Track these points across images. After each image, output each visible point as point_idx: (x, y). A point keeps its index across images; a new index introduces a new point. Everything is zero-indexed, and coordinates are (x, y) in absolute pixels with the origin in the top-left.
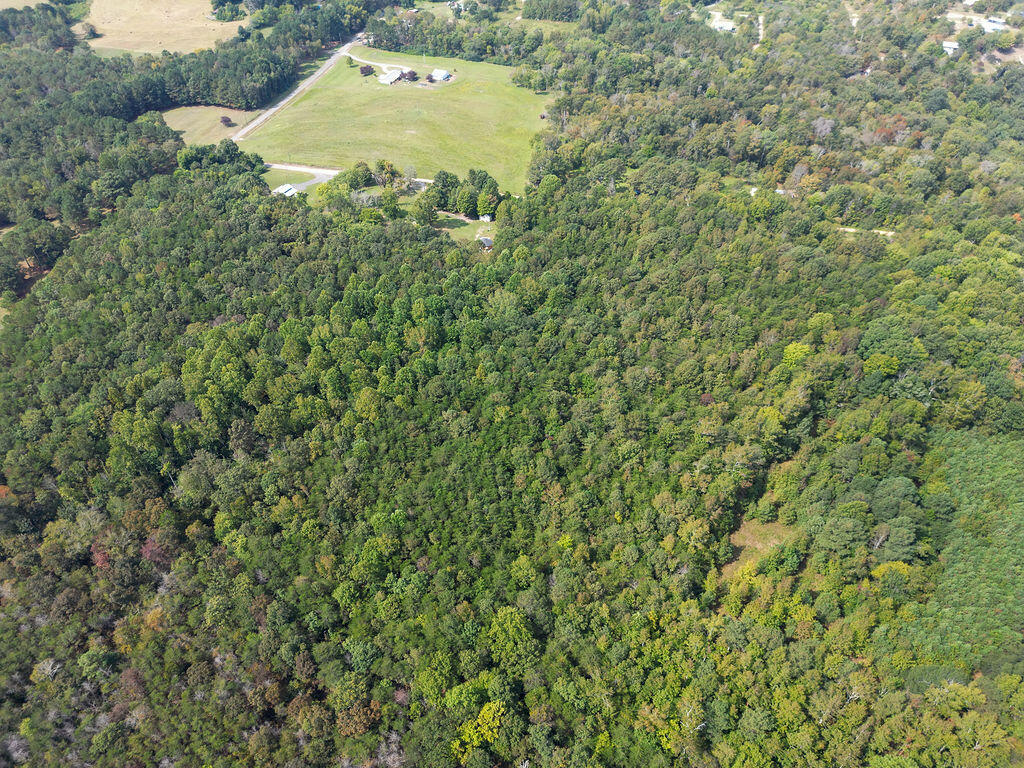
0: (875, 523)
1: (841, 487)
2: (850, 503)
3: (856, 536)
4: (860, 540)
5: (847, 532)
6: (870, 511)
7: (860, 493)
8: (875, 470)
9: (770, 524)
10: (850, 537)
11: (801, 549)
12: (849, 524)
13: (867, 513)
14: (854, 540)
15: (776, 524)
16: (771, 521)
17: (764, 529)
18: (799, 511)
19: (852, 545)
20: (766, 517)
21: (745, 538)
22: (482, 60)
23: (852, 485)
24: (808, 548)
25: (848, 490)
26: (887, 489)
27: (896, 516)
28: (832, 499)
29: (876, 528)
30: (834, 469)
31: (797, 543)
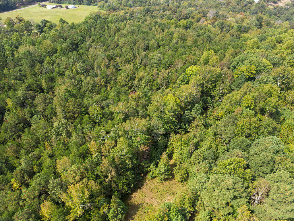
0: (253, 179)
1: (221, 148)
2: (229, 160)
3: (236, 194)
4: (241, 197)
5: (228, 189)
6: (248, 167)
7: (238, 151)
8: (248, 131)
9: (168, 182)
10: (230, 194)
11: (188, 206)
12: (229, 180)
13: (246, 169)
14: (235, 198)
15: (173, 182)
16: (170, 179)
17: (161, 186)
18: (190, 170)
19: (234, 203)
20: (162, 176)
21: (145, 196)
22: (91, 5)
23: (231, 146)
24: (194, 205)
25: (227, 150)
26: (261, 147)
27: (273, 170)
28: (215, 158)
29: (255, 183)
30: (217, 136)
31: (182, 202)
